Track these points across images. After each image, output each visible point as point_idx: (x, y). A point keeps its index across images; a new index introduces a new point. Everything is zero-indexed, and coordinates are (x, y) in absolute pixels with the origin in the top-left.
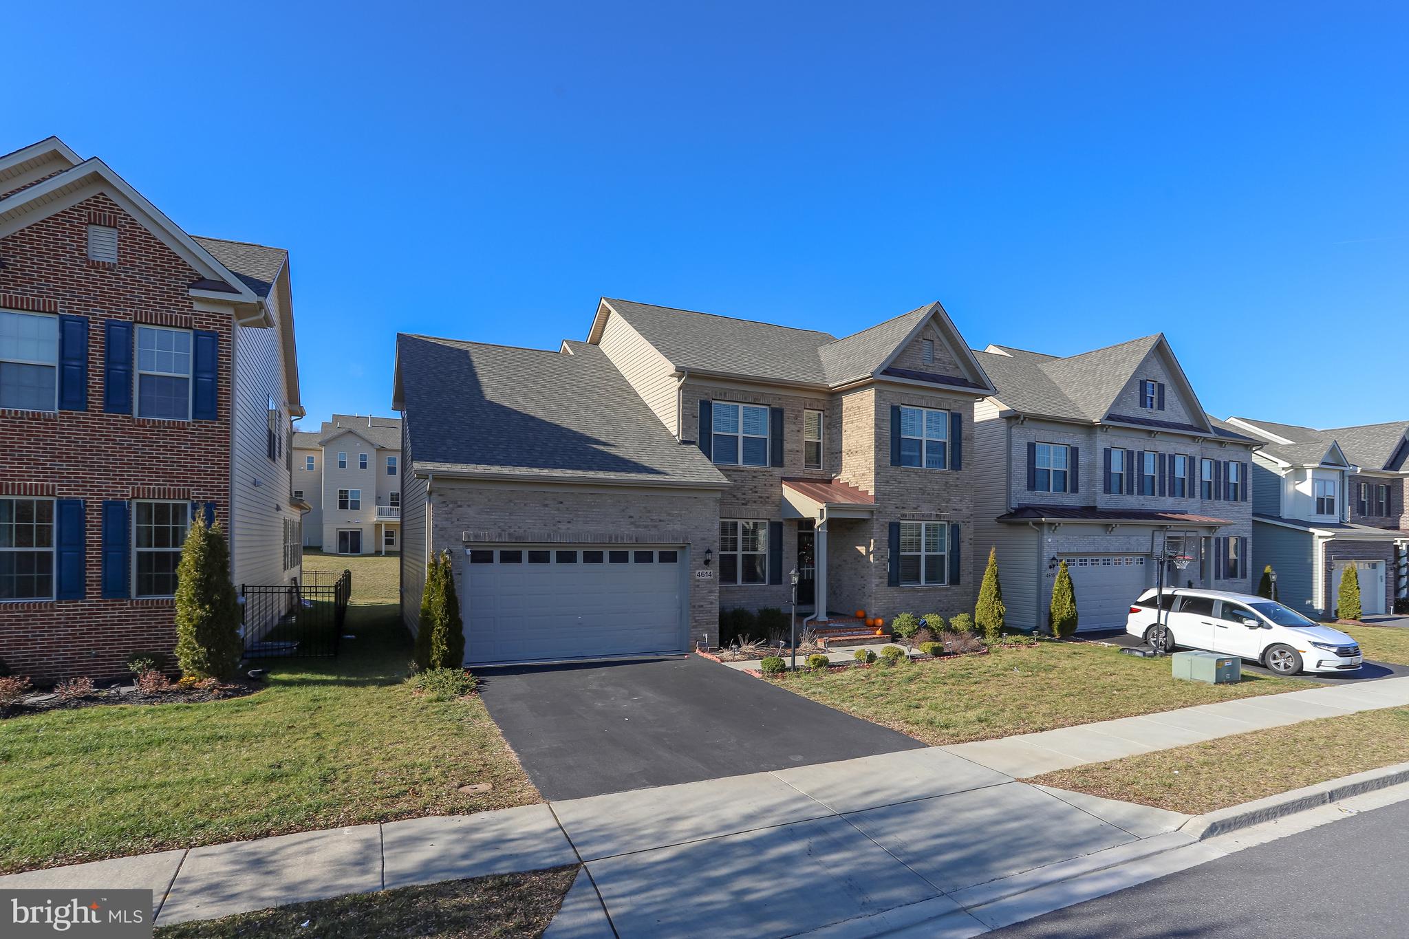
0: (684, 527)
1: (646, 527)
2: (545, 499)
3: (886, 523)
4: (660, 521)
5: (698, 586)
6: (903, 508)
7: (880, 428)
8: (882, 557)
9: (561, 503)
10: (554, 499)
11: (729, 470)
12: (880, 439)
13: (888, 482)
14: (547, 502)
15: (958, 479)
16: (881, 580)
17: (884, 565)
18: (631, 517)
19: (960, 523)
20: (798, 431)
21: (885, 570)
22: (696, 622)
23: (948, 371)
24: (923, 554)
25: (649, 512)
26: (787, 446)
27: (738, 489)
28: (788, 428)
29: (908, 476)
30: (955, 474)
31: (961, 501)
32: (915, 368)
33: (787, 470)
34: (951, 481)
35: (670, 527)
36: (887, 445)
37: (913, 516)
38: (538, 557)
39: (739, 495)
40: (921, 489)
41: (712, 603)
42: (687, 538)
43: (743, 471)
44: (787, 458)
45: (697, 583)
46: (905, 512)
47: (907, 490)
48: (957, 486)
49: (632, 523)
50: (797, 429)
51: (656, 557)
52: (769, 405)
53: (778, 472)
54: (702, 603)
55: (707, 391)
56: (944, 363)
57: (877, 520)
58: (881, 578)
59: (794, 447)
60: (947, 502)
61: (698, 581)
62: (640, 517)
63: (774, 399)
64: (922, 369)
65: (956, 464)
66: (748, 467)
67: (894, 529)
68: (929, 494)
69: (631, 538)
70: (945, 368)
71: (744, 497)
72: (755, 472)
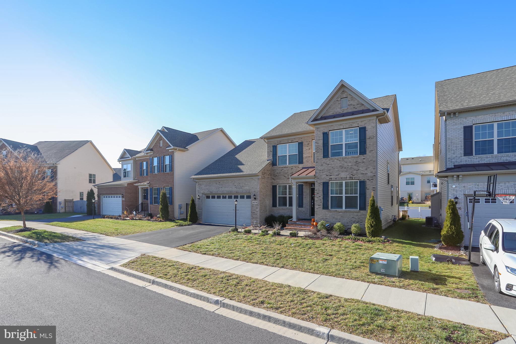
0: (249, 188)
1: (239, 188)
2: (217, 182)
3: (321, 182)
4: (243, 186)
5: (253, 206)
6: (330, 175)
7: (318, 143)
8: (320, 197)
9: (220, 183)
10: (218, 182)
11: (283, 168)
12: (318, 148)
13: (322, 165)
14: (217, 183)
15: (364, 159)
16: (319, 206)
17: (321, 200)
18: (235, 186)
19: (366, 180)
20: (309, 149)
21: (321, 202)
22: (252, 217)
23: (356, 108)
24: (344, 195)
25: (240, 184)
26: (304, 156)
27: (286, 174)
28: (305, 149)
29: (333, 161)
30: (362, 157)
31: (366, 169)
32: (336, 113)
33: (305, 164)
34: (359, 161)
35: (245, 188)
36: (321, 150)
37: (336, 179)
38: (219, 197)
39: (286, 176)
40: (340, 166)
41: (257, 212)
42: (250, 191)
43: (288, 167)
44: (304, 160)
45: (253, 205)
46: (331, 177)
47: (333, 168)
48: (364, 162)
49: (235, 187)
50: (309, 148)
51: (245, 197)
52: (298, 142)
53: (301, 166)
54: (254, 212)
55: (275, 142)
56: (354, 105)
57: (316, 181)
58: (319, 205)
59: (308, 155)
60: (357, 171)
61: (253, 204)
62: (238, 185)
63: (299, 139)
64: (340, 112)
65: (363, 151)
66: (290, 166)
67: (326, 185)
68: (345, 168)
69: (235, 192)
70: (354, 108)
71: (288, 176)
72: (292, 167)
